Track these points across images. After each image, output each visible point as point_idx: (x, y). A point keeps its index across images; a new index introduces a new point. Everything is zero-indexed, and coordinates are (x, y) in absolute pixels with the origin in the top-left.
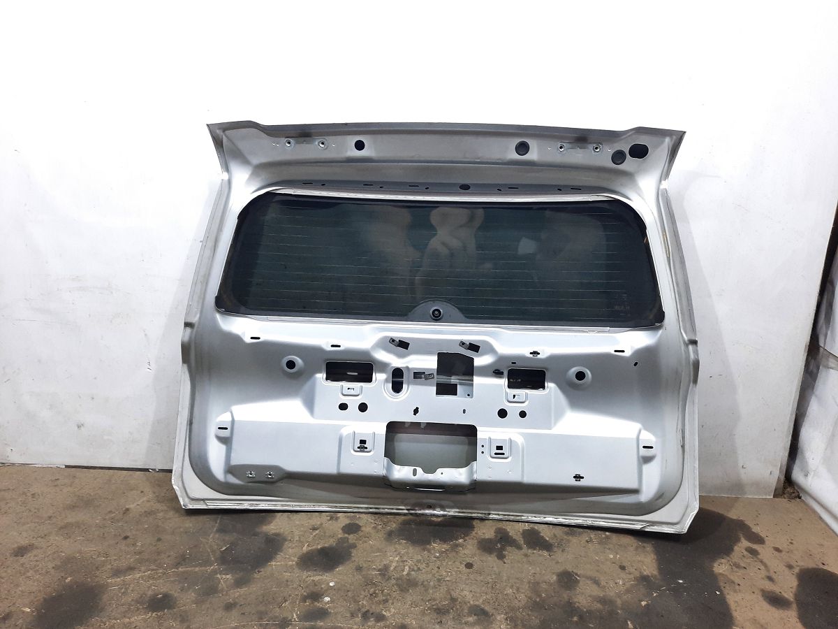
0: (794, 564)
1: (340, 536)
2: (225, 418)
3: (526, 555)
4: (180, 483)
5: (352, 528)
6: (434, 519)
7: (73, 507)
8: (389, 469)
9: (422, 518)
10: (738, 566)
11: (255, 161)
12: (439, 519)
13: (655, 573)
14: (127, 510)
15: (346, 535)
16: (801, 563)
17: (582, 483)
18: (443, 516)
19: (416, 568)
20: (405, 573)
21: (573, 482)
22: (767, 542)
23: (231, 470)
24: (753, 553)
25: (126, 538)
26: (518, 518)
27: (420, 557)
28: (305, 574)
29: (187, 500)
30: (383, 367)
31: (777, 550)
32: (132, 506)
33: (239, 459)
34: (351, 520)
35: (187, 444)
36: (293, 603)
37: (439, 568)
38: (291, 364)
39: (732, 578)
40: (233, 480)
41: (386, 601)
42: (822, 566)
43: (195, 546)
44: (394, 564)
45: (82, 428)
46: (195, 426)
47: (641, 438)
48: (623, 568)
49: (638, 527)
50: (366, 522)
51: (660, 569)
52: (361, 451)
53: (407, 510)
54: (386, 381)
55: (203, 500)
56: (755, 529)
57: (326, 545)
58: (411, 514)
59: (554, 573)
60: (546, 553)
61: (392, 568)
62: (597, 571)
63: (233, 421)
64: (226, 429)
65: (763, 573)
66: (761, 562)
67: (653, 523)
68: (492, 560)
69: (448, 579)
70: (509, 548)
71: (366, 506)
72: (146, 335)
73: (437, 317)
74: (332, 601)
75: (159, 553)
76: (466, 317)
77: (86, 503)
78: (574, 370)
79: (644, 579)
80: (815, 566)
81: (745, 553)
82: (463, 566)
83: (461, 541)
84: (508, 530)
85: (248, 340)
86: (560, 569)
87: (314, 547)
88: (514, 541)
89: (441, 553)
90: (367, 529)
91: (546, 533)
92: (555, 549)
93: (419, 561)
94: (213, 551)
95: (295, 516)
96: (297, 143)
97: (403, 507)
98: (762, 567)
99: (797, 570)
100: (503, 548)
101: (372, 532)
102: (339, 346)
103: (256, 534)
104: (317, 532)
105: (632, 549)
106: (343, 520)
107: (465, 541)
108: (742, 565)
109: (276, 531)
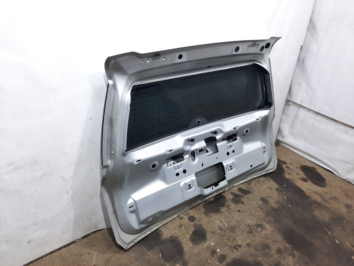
0: (297, 167)
1: (192, 224)
2: (130, 201)
3: (247, 198)
4: (120, 240)
5: (192, 219)
6: (211, 200)
8: (202, 191)
9: (207, 202)
11: (130, 72)
12: (212, 199)
13: (278, 186)
15: (194, 223)
17: (253, 167)
18: (212, 197)
19: (228, 222)
20: (227, 225)
21: (250, 168)
22: (287, 163)
23: (142, 223)
24: (287, 167)
26: (233, 186)
28: (201, 246)
29: (126, 246)
30: (187, 152)
31: (291, 164)
32: (94, 263)
33: (143, 217)
34: (187, 215)
35: (116, 222)
36: (211, 259)
37: (233, 217)
38: (154, 166)
39: (292, 178)
40: (143, 226)
41: (234, 239)
42: (302, 164)
43: (149, 262)
44: (220, 224)
46: (118, 213)
47: (262, 145)
48: (271, 189)
49: (264, 173)
50: (192, 213)
51: (278, 184)
52: (190, 189)
53: (201, 201)
54: (189, 157)
55: (132, 241)
56: (282, 160)
57: (193, 230)
58: (203, 202)
59: (260, 200)
60: (250, 195)
62: (267, 193)
63: (135, 201)
64: (133, 206)
65: (295, 173)
66: (292, 170)
67: (267, 171)
68: (242, 205)
69: (239, 220)
70: (241, 198)
72: (64, 179)
73: (199, 124)
74: (221, 250)
76: (208, 120)
78: (245, 130)
79: (277, 189)
82: (237, 212)
83: (227, 203)
84: (234, 192)
85: (136, 163)
86: (259, 198)
87: (190, 234)
88: (239, 195)
89: (227, 211)
90: (196, 216)
91: (244, 187)
92: (251, 192)
93: (225, 218)
94: (158, 259)
95: (167, 226)
96: (152, 59)
97: (199, 201)
98: (294, 171)
99: (299, 168)
100: (240, 200)
101: (199, 216)
102: (172, 150)
103: (164, 242)
104: (183, 227)
105: (266, 181)
106: (186, 218)
107: (228, 203)
108: (290, 173)
109: (169, 236)
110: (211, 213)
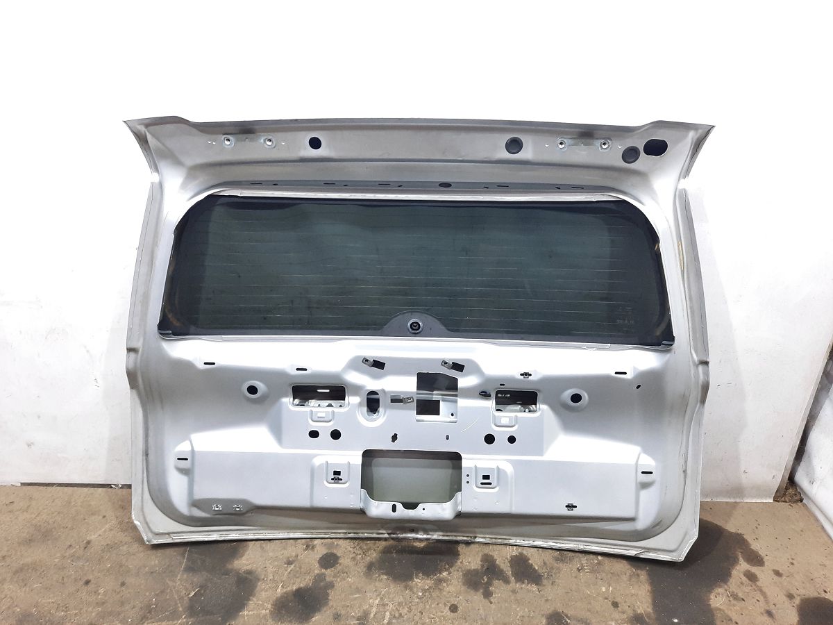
0: (794, 592)
1: (316, 572)
2: (183, 448)
3: (514, 592)
4: (142, 518)
5: (329, 561)
6: (417, 544)
7: (29, 542)
8: (366, 502)
9: (404, 544)
10: (735, 597)
11: (190, 162)
12: (422, 545)
13: (650, 610)
14: (89, 542)
15: (323, 571)
16: (802, 591)
17: (575, 512)
18: (427, 539)
19: (397, 615)
20: (386, 621)
21: (566, 512)
22: (766, 564)
23: (195, 504)
24: (752, 577)
25: (87, 582)
26: (506, 542)
27: (401, 599)
29: (150, 535)
30: (357, 389)
31: (778, 573)
32: (93, 537)
33: (203, 492)
34: (329, 548)
35: (145, 475)
37: (421, 613)
38: (252, 390)
39: (729, 613)
40: (198, 513)
42: (823, 595)
43: (162, 592)
44: (374, 610)
45: (32, 446)
46: (151, 457)
47: (640, 462)
48: (615, 605)
49: (633, 553)
50: (345, 549)
52: (335, 483)
53: (388, 534)
54: (360, 404)
55: (169, 534)
56: (755, 546)
57: (302, 585)
58: (393, 539)
59: (543, 615)
60: (534, 588)
61: (372, 615)
62: (589, 611)
63: (193, 451)
64: (187, 459)
65: (762, 606)
66: (761, 591)
67: (648, 550)
68: (477, 597)
70: (496, 582)
71: (344, 531)
72: (88, 351)
73: (415, 331)
75: (122, 604)
76: (449, 330)
77: (43, 535)
78: (568, 393)
79: (637, 618)
80: (816, 595)
81: (744, 579)
82: (447, 608)
83: (445, 574)
84: (496, 557)
85: (201, 366)
86: (549, 609)
87: (289, 589)
88: (502, 572)
89: (424, 591)
90: (345, 561)
91: (535, 560)
92: (545, 582)
93: (400, 604)
94: (181, 598)
95: (268, 545)
96: (237, 140)
97: (384, 532)
98: (761, 598)
99: (797, 601)
100: (489, 584)
101: (351, 564)
102: (306, 370)
103: (227, 573)
104: (292, 566)
105: (625, 578)
106: (320, 550)
107: (449, 574)
108: (740, 595)
109: (249, 567)
110: (383, 574)
